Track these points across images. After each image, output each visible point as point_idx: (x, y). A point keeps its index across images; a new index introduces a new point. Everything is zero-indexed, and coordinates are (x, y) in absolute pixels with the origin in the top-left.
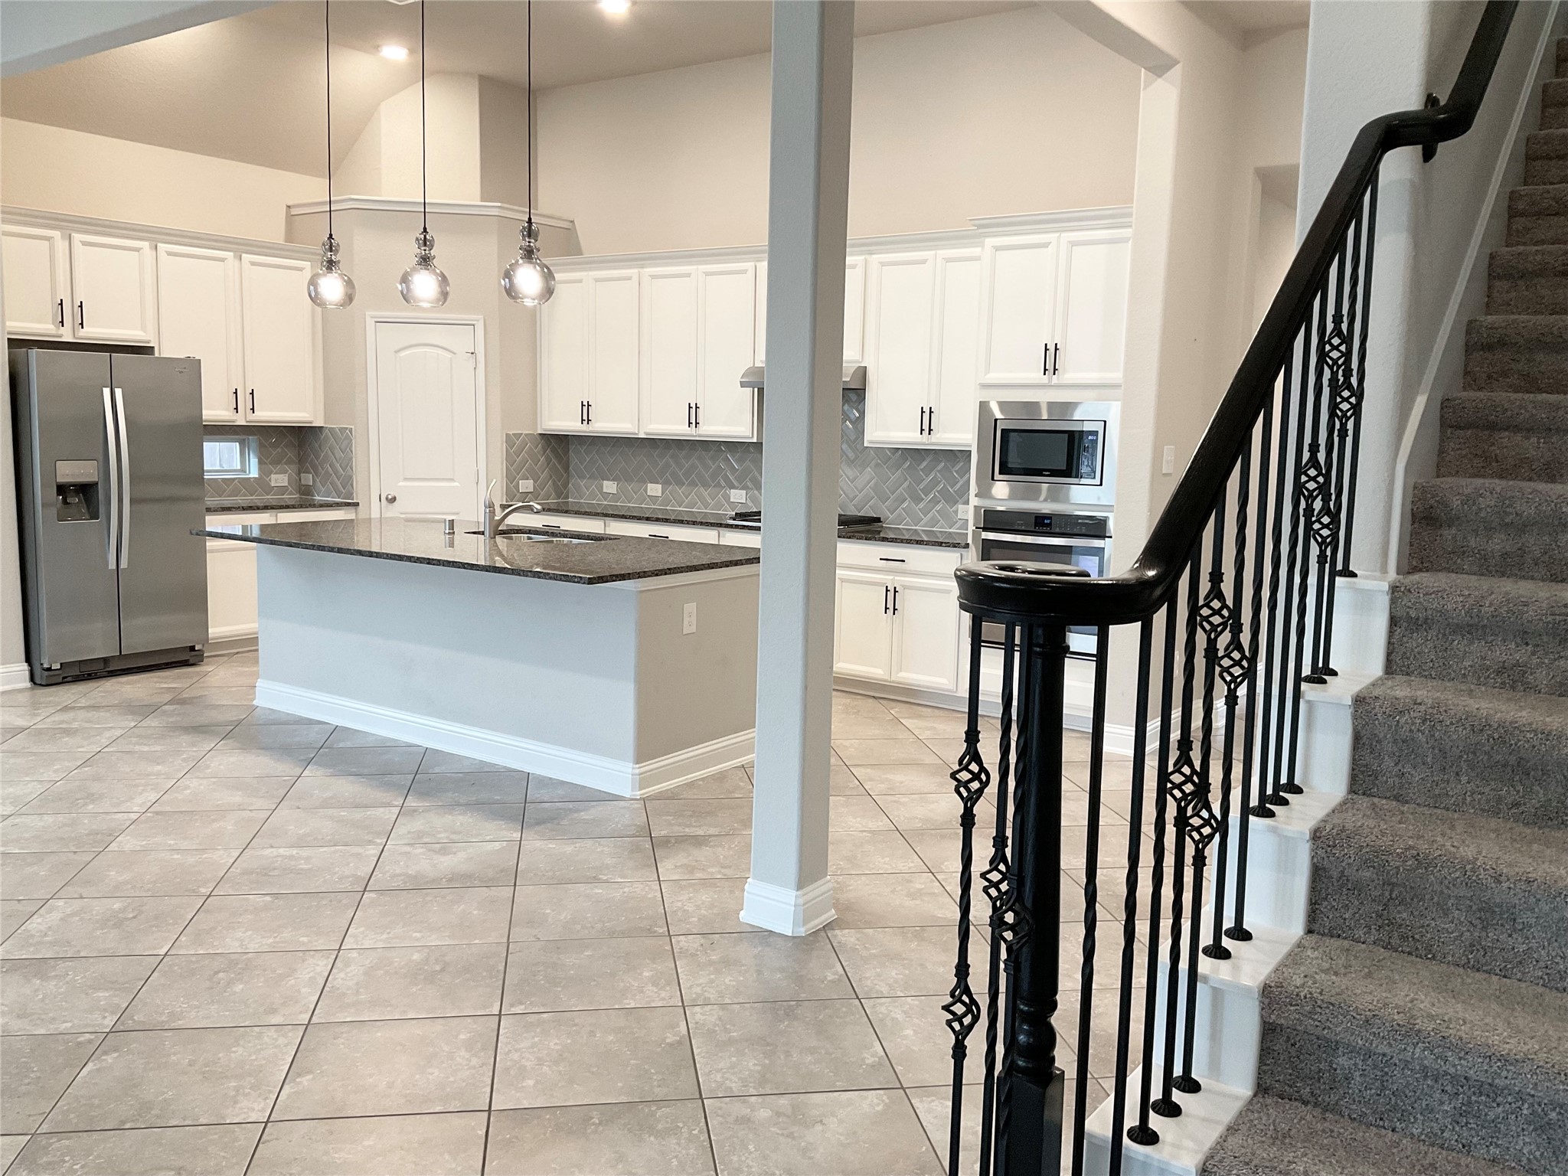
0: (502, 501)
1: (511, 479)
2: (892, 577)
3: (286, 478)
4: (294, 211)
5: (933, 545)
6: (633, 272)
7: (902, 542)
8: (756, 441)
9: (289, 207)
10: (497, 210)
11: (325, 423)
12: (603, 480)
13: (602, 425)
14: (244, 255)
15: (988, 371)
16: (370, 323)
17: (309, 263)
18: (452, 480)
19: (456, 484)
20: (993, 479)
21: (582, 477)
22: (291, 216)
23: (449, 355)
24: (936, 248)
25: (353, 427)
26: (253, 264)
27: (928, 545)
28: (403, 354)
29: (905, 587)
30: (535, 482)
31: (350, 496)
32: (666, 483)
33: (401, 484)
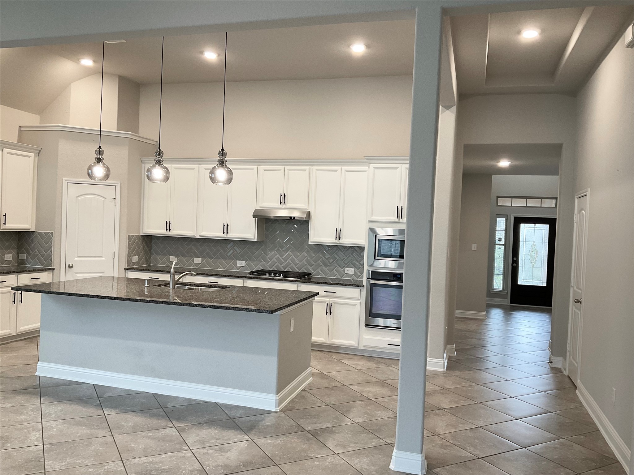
0: (125, 266)
1: (129, 256)
2: (329, 299)
3: (12, 256)
4: (22, 129)
5: (348, 286)
6: (196, 166)
7: (334, 285)
8: (256, 240)
9: (20, 127)
10: (129, 135)
11: (36, 230)
12: (170, 256)
13: (176, 232)
14: (4, 149)
15: (372, 216)
16: (65, 184)
17: (33, 154)
18: (101, 257)
19: (104, 259)
20: (375, 259)
21: (158, 254)
22: (21, 131)
23: (103, 199)
24: (342, 166)
25: (53, 232)
26: (8, 153)
27: (346, 286)
28: (80, 198)
29: (335, 303)
30: (138, 257)
31: (50, 265)
32: (203, 257)
33: (76, 259)
